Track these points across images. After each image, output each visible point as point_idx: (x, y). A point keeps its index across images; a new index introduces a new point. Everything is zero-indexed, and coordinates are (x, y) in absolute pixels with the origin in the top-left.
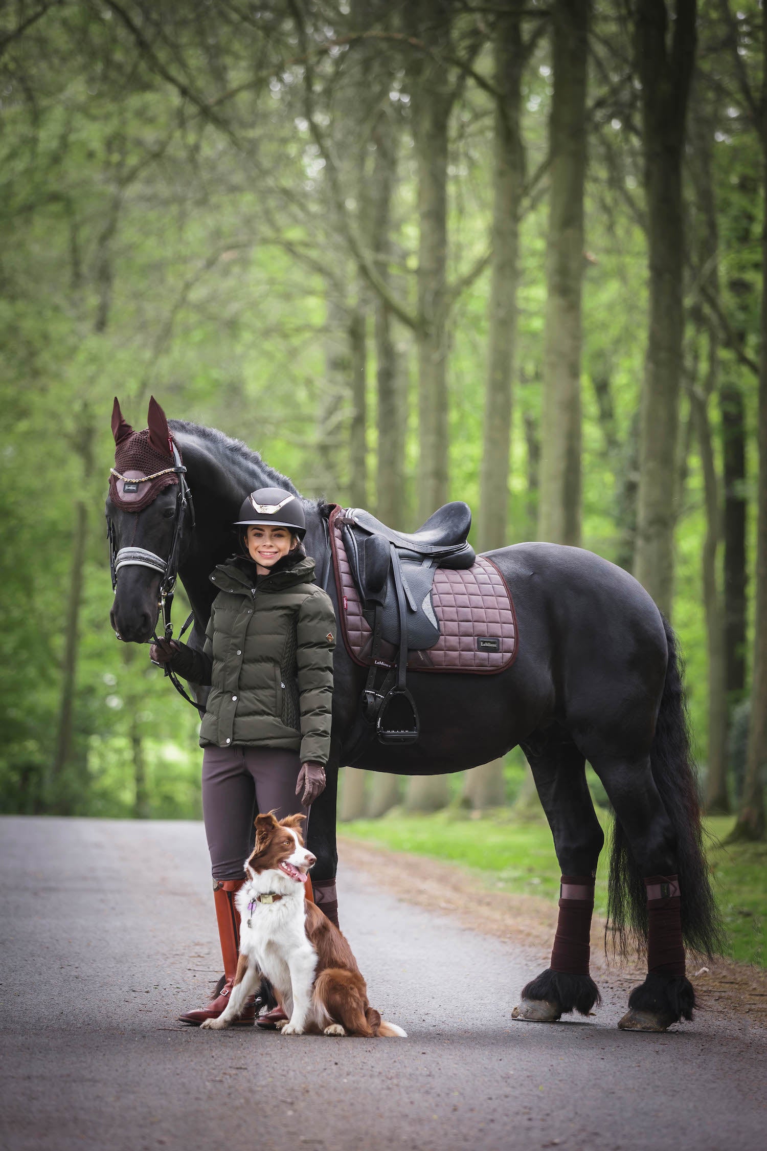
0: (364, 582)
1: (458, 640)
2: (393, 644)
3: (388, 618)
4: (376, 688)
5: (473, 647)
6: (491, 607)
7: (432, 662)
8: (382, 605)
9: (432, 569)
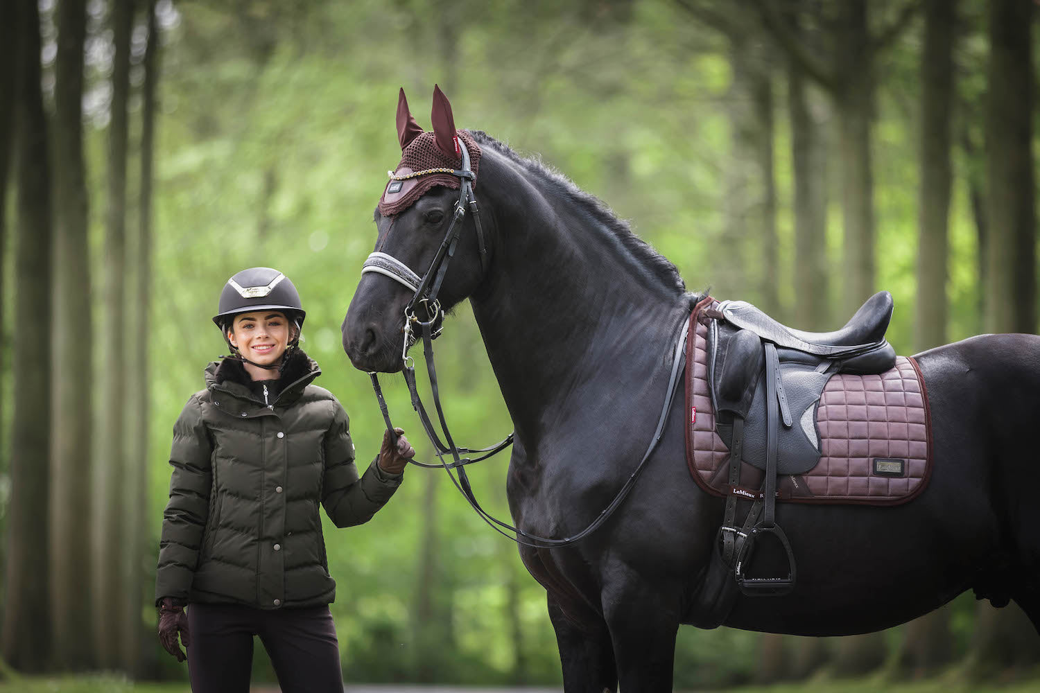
0: (718, 388)
1: (846, 463)
2: (754, 466)
3: (752, 438)
4: (739, 524)
5: (866, 470)
6: (897, 420)
7: (809, 492)
8: (742, 418)
9: (828, 375)
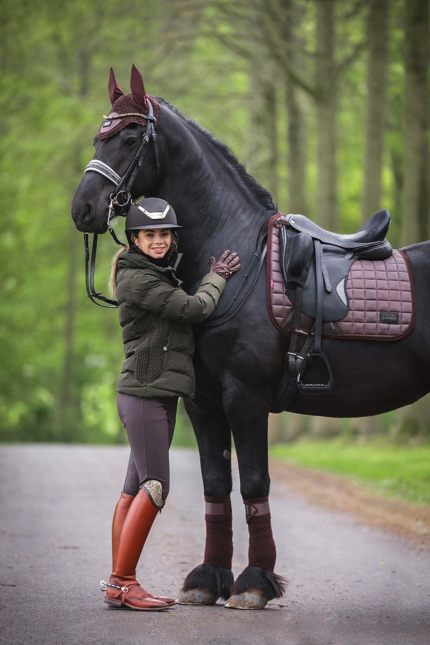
0: (287, 268)
1: (364, 314)
3: (307, 298)
4: (298, 351)
5: (376, 319)
6: (394, 289)
7: (341, 331)
8: (301, 286)
9: (352, 260)
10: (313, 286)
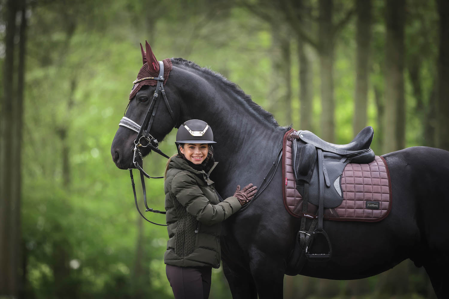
0: (297, 170)
1: (354, 203)
2: (315, 205)
3: (312, 191)
4: (307, 230)
5: (363, 206)
6: (376, 184)
7: (338, 215)
8: (308, 183)
9: (345, 164)
10: (317, 182)
